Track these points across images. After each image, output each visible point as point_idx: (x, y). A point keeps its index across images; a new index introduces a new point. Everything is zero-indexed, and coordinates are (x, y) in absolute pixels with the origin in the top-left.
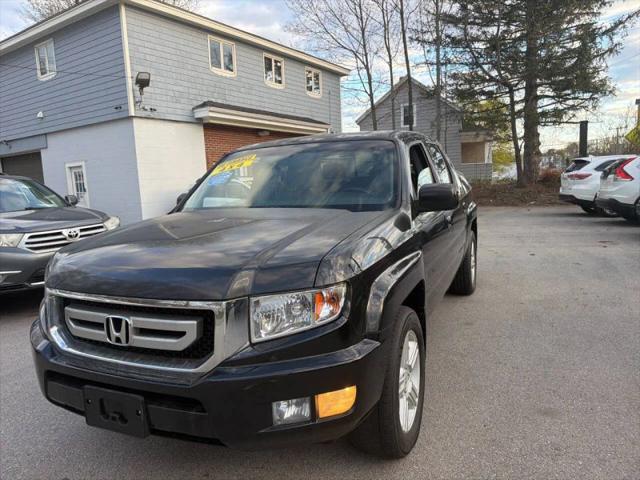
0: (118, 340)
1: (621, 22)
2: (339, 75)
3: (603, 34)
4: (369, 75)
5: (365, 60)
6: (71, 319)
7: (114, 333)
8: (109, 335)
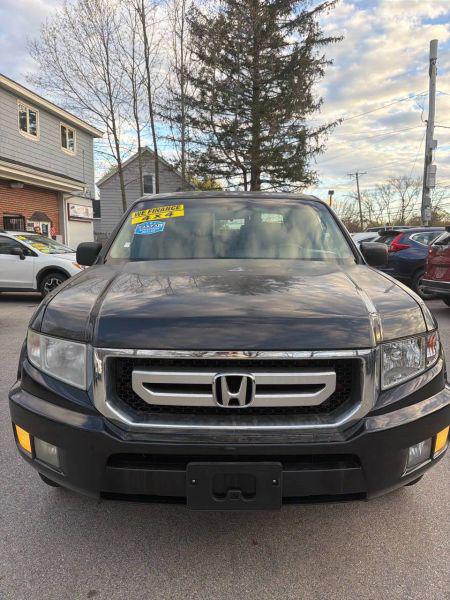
0: (234, 401)
1: (324, 129)
2: (92, 136)
3: (311, 135)
4: (116, 140)
5: (112, 126)
6: (145, 385)
7: (228, 395)
8: (219, 398)
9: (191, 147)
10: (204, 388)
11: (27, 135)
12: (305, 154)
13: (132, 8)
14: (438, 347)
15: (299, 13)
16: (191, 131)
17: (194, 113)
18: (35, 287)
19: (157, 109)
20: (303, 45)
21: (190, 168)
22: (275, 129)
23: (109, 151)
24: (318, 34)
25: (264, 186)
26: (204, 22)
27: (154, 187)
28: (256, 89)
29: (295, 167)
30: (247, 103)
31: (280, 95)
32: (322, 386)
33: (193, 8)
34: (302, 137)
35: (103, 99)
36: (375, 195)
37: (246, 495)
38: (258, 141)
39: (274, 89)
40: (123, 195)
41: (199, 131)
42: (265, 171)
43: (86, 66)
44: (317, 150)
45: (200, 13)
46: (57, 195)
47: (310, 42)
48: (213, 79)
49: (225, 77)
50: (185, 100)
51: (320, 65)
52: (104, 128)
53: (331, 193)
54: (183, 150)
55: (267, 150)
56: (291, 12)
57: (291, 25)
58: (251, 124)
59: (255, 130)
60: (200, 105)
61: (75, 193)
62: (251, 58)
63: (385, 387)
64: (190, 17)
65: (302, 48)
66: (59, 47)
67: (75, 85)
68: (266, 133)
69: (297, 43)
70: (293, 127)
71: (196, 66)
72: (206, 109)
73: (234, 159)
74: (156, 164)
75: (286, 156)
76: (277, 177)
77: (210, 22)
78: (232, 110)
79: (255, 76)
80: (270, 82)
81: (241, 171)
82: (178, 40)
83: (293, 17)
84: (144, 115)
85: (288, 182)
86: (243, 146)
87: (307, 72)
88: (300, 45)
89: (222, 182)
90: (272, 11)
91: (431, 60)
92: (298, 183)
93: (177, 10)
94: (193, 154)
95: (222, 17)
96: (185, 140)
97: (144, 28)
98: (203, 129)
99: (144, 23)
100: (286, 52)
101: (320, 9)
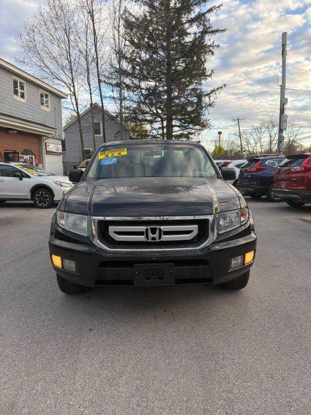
0: (154, 238)
1: (214, 91)
2: (60, 97)
4: (76, 99)
5: (73, 90)
6: (115, 232)
7: (151, 235)
8: (147, 237)
9: (126, 103)
10: (140, 233)
11: (18, 98)
12: (201, 108)
13: (85, 11)
14: (247, 216)
15: (197, 13)
16: (126, 93)
17: (127, 81)
18: (29, 198)
19: (102, 79)
20: (200, 34)
21: (126, 117)
22: (182, 90)
23: (71, 107)
24: (209, 28)
25: (175, 129)
26: (134, 20)
27: (102, 130)
28: (169, 64)
29: (195, 117)
30: (163, 74)
31: (185, 68)
32: (192, 231)
33: (125, 11)
34: (200, 96)
35: (67, 73)
36: (251, 134)
37: (159, 278)
38: (170, 99)
39: (181, 64)
40: (81, 137)
41: (131, 93)
42: (175, 119)
43: (55, 50)
44: (210, 105)
45: (130, 14)
46: (38, 138)
47: (204, 32)
48: (140, 58)
49: (148, 57)
50: (122, 72)
51: (211, 48)
52: (68, 92)
53: (220, 133)
54: (121, 106)
55: (177, 105)
56: (192, 12)
57: (191, 21)
58: (166, 88)
59: (169, 92)
60: (132, 75)
61: (50, 136)
62: (165, 44)
63: (221, 232)
64: (124, 17)
65: (199, 36)
66: (36, 38)
67: (48, 64)
68: (176, 94)
69: (195, 34)
70: (194, 90)
71: (129, 50)
72: (136, 77)
73: (155, 111)
74: (103, 115)
75: (189, 109)
76: (184, 123)
77: (137, 19)
78: (153, 78)
79: (168, 56)
80: (178, 59)
81: (160, 120)
82: (116, 32)
83: (193, 15)
84: (94, 82)
85: (191, 126)
86: (161, 102)
87: (203, 52)
88: (198, 35)
89: (147, 127)
90: (179, 12)
91: (283, 46)
92: (198, 127)
93: (115, 13)
94: (127, 108)
95: (145, 16)
96: (122, 99)
97: (93, 24)
98: (133, 91)
99: (93, 21)
100: (188, 39)
101: (210, 10)
